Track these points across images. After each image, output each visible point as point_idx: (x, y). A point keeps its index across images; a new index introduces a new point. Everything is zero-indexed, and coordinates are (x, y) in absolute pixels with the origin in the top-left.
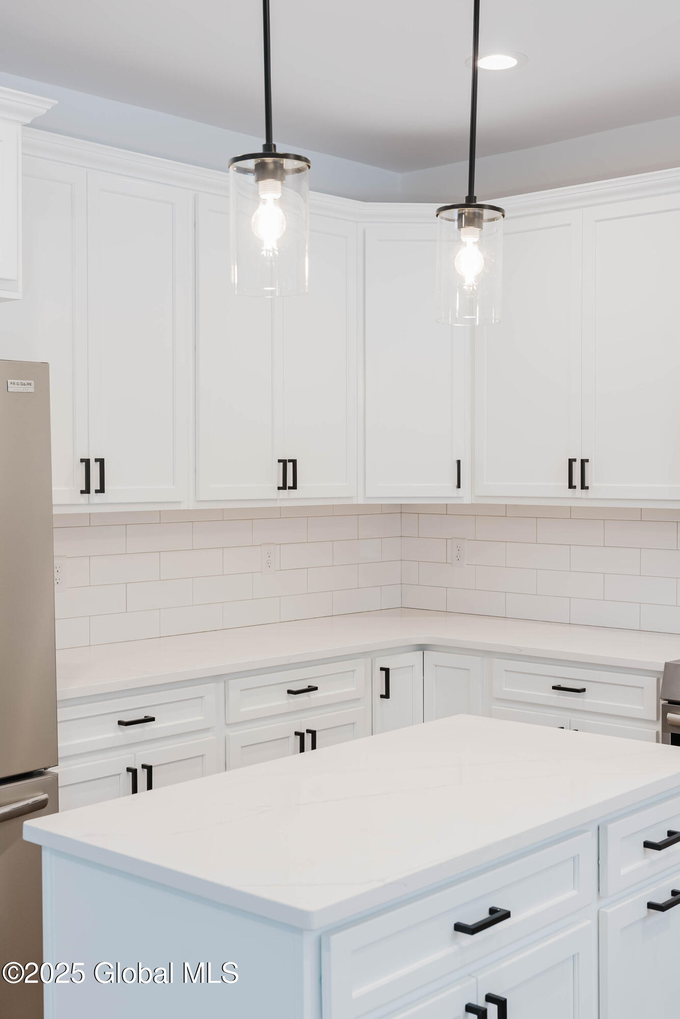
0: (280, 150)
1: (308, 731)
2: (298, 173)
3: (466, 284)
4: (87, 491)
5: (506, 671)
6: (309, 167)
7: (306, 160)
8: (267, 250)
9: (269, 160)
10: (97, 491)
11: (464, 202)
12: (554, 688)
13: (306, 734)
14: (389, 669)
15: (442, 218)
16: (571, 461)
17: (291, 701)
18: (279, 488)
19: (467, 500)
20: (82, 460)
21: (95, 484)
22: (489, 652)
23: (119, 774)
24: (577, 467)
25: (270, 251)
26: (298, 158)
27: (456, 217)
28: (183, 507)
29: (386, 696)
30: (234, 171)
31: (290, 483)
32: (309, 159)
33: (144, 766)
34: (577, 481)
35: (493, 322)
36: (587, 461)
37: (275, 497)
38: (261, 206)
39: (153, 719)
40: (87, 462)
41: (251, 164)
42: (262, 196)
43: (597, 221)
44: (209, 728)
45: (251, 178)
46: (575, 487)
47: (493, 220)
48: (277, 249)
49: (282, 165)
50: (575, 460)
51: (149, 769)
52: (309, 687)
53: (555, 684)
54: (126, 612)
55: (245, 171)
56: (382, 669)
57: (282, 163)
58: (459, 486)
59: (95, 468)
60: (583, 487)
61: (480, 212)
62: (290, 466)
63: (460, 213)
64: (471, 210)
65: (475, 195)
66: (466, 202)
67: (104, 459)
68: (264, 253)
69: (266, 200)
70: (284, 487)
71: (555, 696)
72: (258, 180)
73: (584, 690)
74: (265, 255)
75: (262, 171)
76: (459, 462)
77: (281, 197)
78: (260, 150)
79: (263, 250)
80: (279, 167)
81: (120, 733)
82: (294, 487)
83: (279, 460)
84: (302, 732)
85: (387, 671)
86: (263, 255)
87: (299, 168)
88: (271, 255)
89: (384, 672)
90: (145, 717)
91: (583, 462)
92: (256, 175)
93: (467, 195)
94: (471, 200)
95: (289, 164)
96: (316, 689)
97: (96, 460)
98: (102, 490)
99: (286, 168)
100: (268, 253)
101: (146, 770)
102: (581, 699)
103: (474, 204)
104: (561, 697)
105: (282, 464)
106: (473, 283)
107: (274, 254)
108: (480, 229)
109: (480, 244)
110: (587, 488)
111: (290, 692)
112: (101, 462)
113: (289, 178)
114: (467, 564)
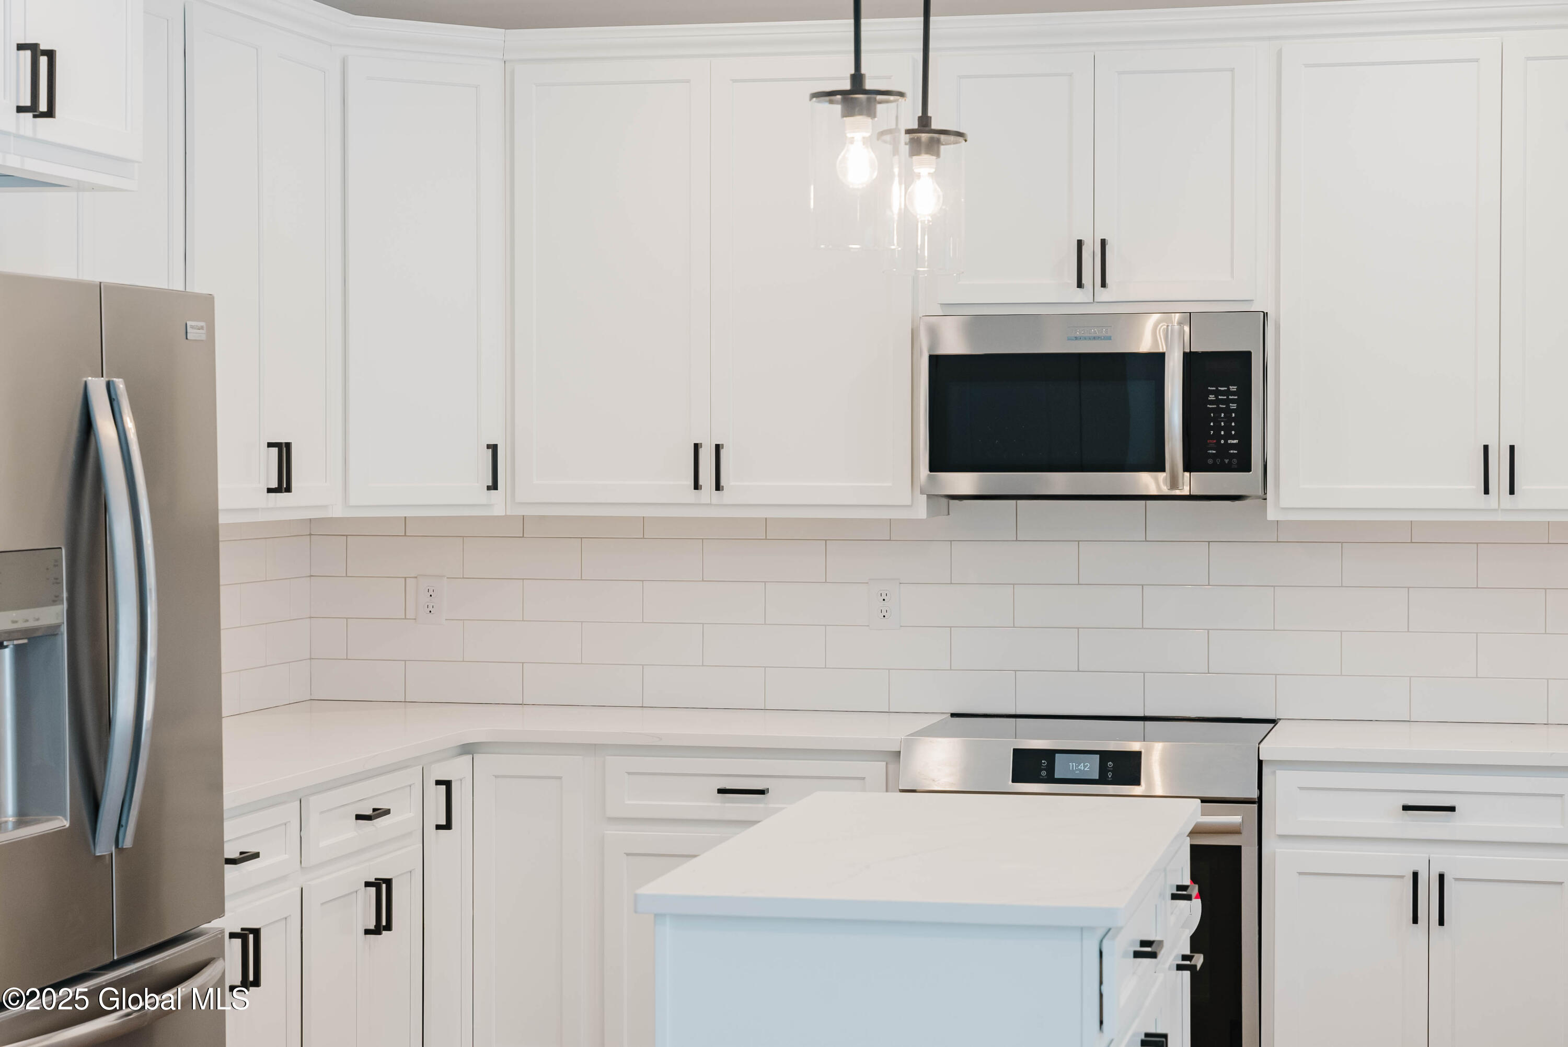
11: (916, 126)
12: (720, 791)
14: (450, 782)
27: (908, 145)
39: (258, 855)
51: (256, 934)
53: (720, 786)
56: (438, 783)
61: (937, 138)
63: (912, 139)
64: (926, 136)
65: (929, 118)
71: (719, 804)
73: (765, 790)
85: (448, 784)
93: (920, 118)
94: (924, 125)
96: (386, 813)
101: (254, 936)
102: (762, 806)
103: (928, 129)
108: (937, 157)
110: (727, 487)
111: (357, 817)
114: (446, 620)
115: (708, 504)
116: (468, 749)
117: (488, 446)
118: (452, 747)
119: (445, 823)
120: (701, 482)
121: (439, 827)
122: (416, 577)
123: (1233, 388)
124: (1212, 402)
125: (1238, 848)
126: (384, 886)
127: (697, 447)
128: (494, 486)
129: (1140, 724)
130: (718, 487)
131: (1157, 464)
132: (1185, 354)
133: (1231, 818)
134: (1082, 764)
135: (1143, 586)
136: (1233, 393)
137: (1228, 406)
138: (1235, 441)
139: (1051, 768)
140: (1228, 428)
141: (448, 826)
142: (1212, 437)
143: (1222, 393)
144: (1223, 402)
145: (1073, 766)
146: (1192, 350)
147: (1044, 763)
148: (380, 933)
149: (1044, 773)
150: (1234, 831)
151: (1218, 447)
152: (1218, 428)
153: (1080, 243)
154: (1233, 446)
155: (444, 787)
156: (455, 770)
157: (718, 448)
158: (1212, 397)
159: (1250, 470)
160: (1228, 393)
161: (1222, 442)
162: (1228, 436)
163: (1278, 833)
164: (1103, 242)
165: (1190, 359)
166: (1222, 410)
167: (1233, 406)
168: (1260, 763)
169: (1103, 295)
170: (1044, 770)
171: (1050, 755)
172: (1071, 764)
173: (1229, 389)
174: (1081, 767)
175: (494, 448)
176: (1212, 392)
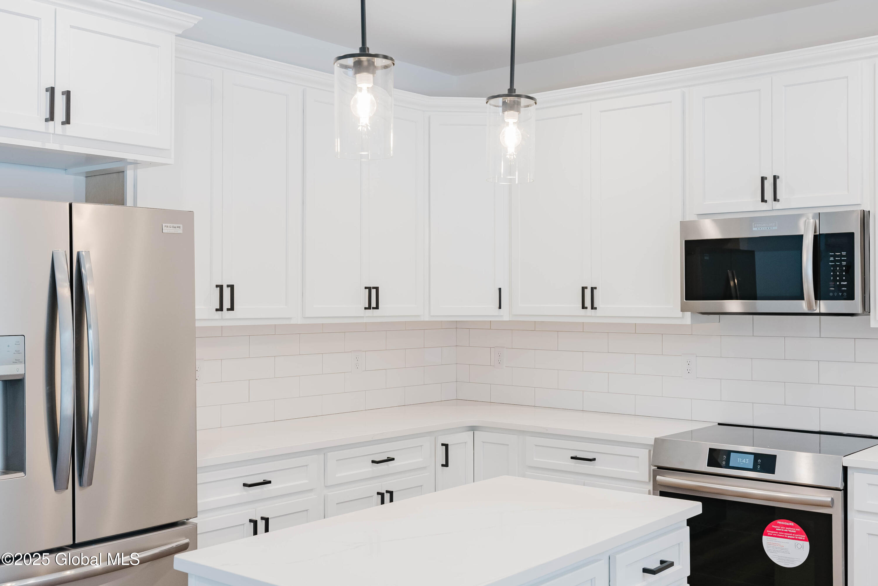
0: (372, 51)
1: (387, 492)
2: (385, 69)
3: (508, 154)
4: (221, 309)
5: (536, 445)
6: (394, 64)
7: (392, 59)
8: (362, 126)
9: (364, 59)
10: (228, 310)
11: (506, 92)
12: (572, 458)
13: (385, 494)
14: (448, 445)
15: (490, 105)
16: (583, 289)
17: (374, 468)
18: (366, 308)
19: (506, 318)
20: (217, 286)
21: (227, 304)
22: (524, 432)
23: (243, 524)
24: (588, 292)
25: (364, 126)
26: (385, 57)
27: (501, 104)
28: (293, 322)
29: (446, 465)
30: (338, 66)
31: (374, 305)
32: (394, 58)
33: (262, 518)
34: (588, 303)
35: (528, 182)
36: (596, 288)
37: (362, 315)
38: (358, 93)
39: (269, 482)
40: (221, 287)
41: (350, 61)
42: (359, 86)
43: (601, 112)
44: (312, 489)
45: (351, 72)
46: (586, 308)
47: (528, 106)
48: (369, 125)
49: (374, 63)
50: (586, 288)
51: (267, 520)
52: (388, 458)
53: (573, 455)
54: (249, 402)
55: (346, 67)
56: (443, 445)
57: (373, 61)
58: (500, 308)
59: (227, 292)
60: (593, 308)
61: (519, 100)
62: (374, 292)
63: (504, 101)
64: (512, 98)
65: (514, 88)
66: (508, 93)
67: (233, 285)
68: (360, 128)
69: (361, 88)
70: (369, 308)
71: (573, 464)
72: (356, 73)
73: (594, 459)
74: (361, 130)
75: (358, 67)
76: (500, 289)
77: (373, 86)
78: (357, 51)
79: (360, 126)
80: (371, 64)
81: (245, 493)
82: (377, 308)
83: (365, 287)
84: (383, 492)
85: (446, 446)
86: (359, 130)
87: (385, 65)
88: (365, 130)
90: (264, 480)
91: (593, 289)
92: (354, 70)
93: (509, 88)
94: (511, 92)
95: (379, 62)
96: (393, 459)
97: (228, 286)
98: (232, 308)
99: (377, 65)
100: (363, 128)
101: (264, 521)
102: (592, 467)
103: (514, 94)
104: (577, 465)
105: (367, 290)
106: (513, 153)
107: (367, 129)
108: (518, 113)
109: (519, 124)
110: (596, 308)
111: (373, 462)
112: (232, 287)
113: (379, 72)
114: (506, 367)
115: (590, 316)
118: (466, 426)
121: (442, 465)
122: (494, 348)
123: (844, 253)
124: (831, 261)
125: (829, 516)
129: (818, 435)
131: (800, 296)
132: (815, 235)
134: (745, 459)
135: (819, 361)
136: (844, 256)
137: (841, 263)
138: (846, 283)
139: (728, 460)
140: (841, 276)
142: (832, 281)
143: (838, 256)
144: (838, 261)
145: (739, 460)
146: (820, 233)
147: (725, 457)
149: (724, 463)
150: (828, 505)
151: (836, 286)
152: (835, 276)
154: (844, 286)
155: (444, 447)
158: (831, 259)
159: (854, 299)
160: (841, 256)
161: (838, 283)
162: (841, 280)
165: (818, 238)
166: (838, 266)
167: (844, 263)
169: (774, 206)
170: (724, 461)
171: (728, 453)
172: (739, 459)
173: (841, 254)
174: (744, 461)
176: (832, 256)
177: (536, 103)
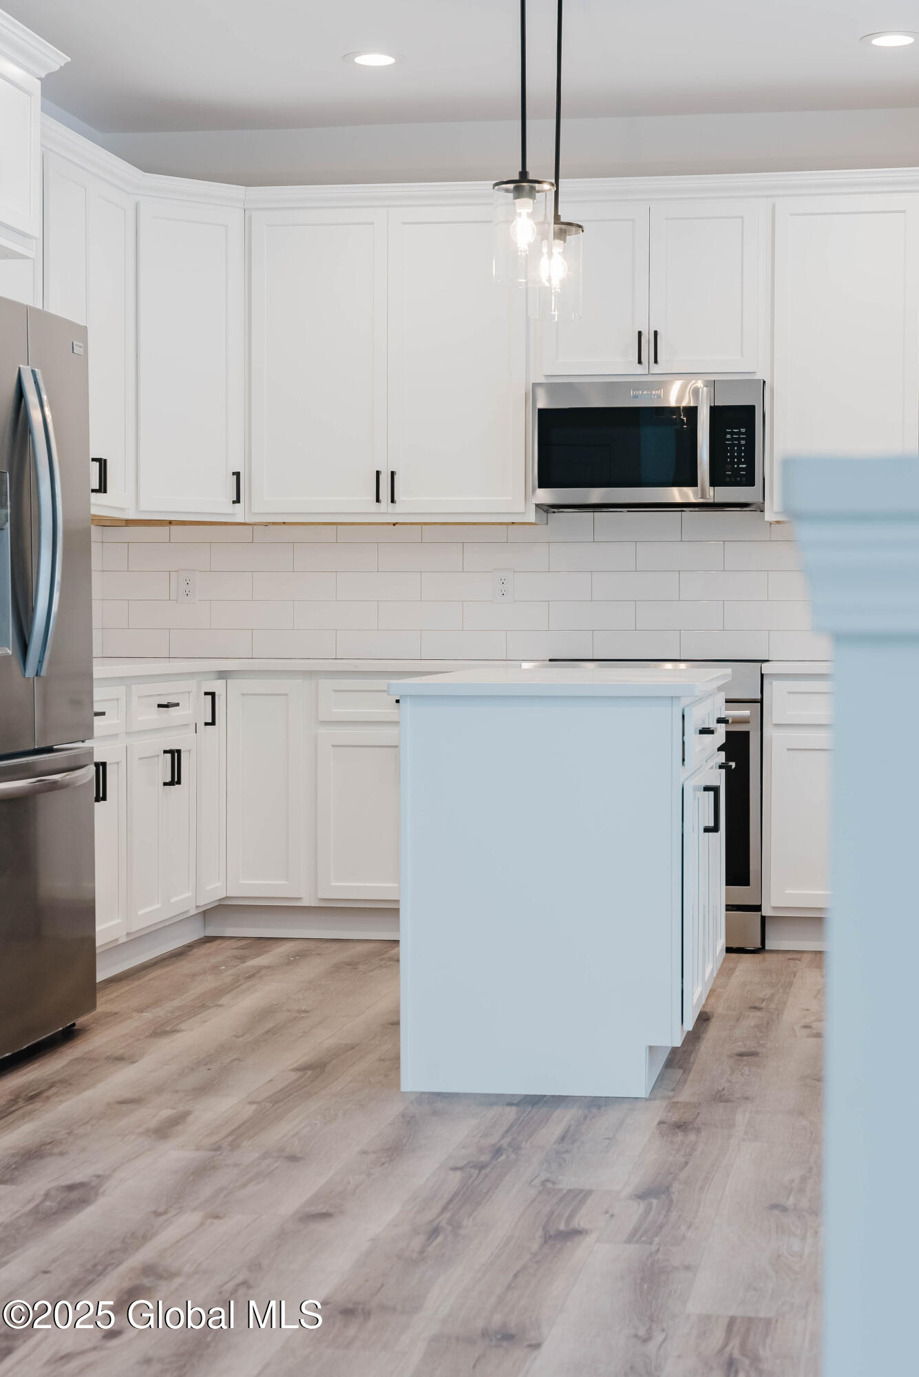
0: (531, 177)
5: (333, 690)
9: (524, 184)
30: (498, 191)
38: (518, 217)
41: (511, 186)
42: (518, 211)
45: (511, 195)
49: (534, 188)
55: (507, 191)
56: (206, 694)
57: (534, 186)
69: (521, 213)
72: (516, 199)
75: (518, 192)
77: (532, 212)
78: (517, 177)
80: (532, 190)
85: (213, 695)
89: (210, 697)
92: (514, 195)
95: (538, 187)
99: (537, 191)
114: (199, 601)
115: (385, 512)
116: (222, 675)
117: (234, 474)
118: (212, 673)
119: (211, 721)
120: (381, 498)
121: (206, 724)
122: (177, 571)
123: (743, 430)
124: (728, 440)
125: (748, 733)
126: (176, 754)
127: (378, 473)
128: (238, 501)
130: (393, 501)
131: (692, 482)
132: (711, 407)
133: (744, 712)
135: (680, 571)
136: (743, 434)
137: (739, 442)
138: (744, 466)
140: (739, 457)
141: (213, 723)
142: (728, 463)
143: (736, 433)
144: (736, 439)
146: (716, 405)
148: (174, 785)
150: (745, 721)
151: (733, 469)
152: (733, 457)
153: (640, 333)
154: (743, 469)
156: (217, 686)
157: (393, 474)
158: (728, 436)
159: (754, 485)
160: (740, 433)
161: (736, 466)
162: (739, 462)
163: (774, 722)
164: (656, 333)
165: (715, 411)
166: (735, 445)
167: (743, 442)
168: (762, 675)
169: (656, 369)
173: (740, 431)
175: (237, 474)
176: (729, 433)
177: (583, 231)
